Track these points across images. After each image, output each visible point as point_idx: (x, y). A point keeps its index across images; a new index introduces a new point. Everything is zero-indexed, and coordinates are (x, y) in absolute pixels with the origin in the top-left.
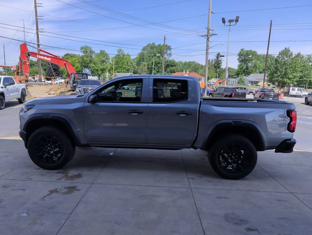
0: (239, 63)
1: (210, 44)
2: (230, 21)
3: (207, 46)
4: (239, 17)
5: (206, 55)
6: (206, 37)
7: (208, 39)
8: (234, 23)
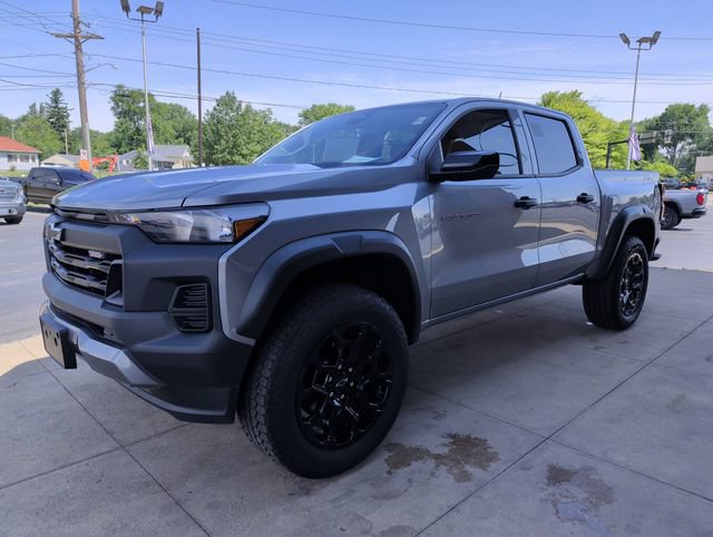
0: (115, 119)
1: (84, 59)
2: (143, 10)
3: (79, 64)
4: (162, 4)
5: (79, 88)
6: (73, 40)
7: (78, 48)
8: (152, 16)
